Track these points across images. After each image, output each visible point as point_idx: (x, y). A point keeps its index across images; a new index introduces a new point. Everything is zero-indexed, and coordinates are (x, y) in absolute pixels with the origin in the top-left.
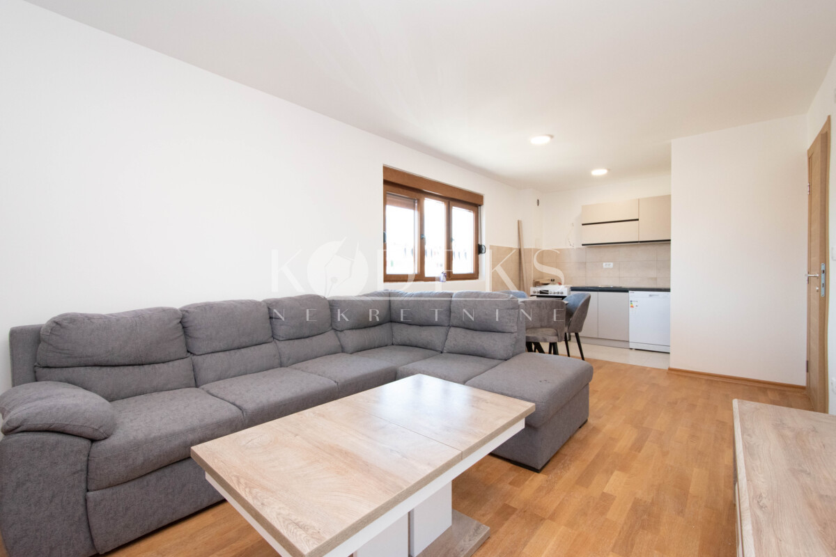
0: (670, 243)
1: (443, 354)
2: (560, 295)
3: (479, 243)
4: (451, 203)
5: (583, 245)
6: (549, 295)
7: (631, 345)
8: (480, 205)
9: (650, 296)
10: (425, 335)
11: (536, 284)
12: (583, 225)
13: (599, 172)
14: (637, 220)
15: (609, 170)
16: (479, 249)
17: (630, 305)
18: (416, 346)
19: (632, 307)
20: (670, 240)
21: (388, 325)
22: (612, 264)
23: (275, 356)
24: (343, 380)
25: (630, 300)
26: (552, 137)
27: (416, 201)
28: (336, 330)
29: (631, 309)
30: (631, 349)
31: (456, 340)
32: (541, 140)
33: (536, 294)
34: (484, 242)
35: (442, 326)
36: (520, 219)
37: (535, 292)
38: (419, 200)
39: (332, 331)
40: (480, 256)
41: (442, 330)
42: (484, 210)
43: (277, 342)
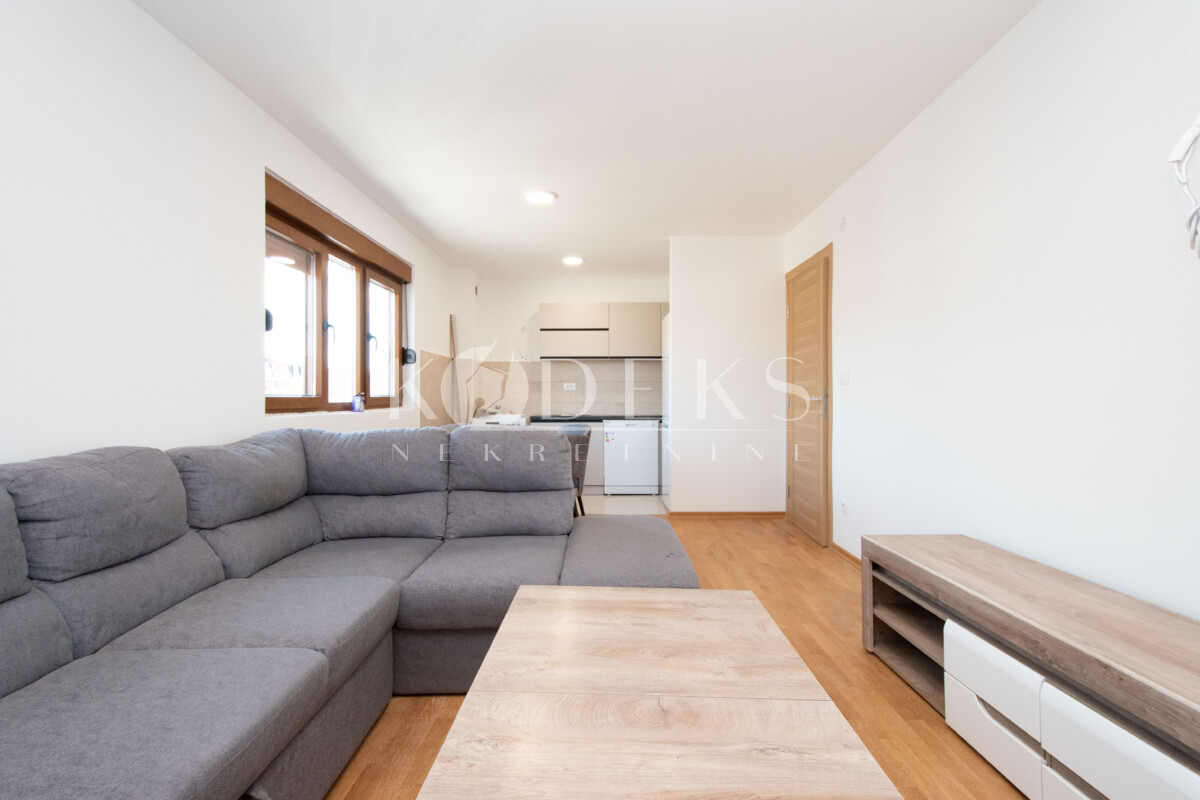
1: (447, 542)
3: (404, 346)
4: (369, 271)
5: (542, 357)
7: (608, 490)
8: (406, 283)
9: (627, 425)
10: (405, 511)
12: (542, 330)
13: (573, 261)
14: (607, 329)
15: (584, 260)
16: (404, 356)
17: (605, 439)
18: (383, 536)
19: (608, 440)
20: (661, 357)
21: (306, 502)
23: (57, 628)
24: (332, 642)
25: (606, 431)
26: (556, 196)
27: (313, 257)
28: (199, 529)
29: (606, 444)
30: (607, 495)
31: (474, 514)
32: (540, 198)
34: (412, 345)
35: (435, 491)
36: (453, 314)
38: (319, 256)
39: (193, 531)
40: (405, 367)
41: (438, 498)
42: (413, 291)
43: (50, 587)
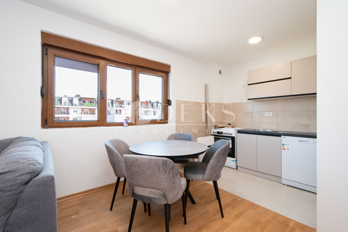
0: (316, 97)
2: (230, 135)
3: (168, 99)
4: (137, 69)
5: (249, 99)
6: (223, 135)
7: (284, 181)
8: (168, 72)
9: (300, 141)
11: (216, 127)
12: (249, 85)
13: (255, 40)
14: (290, 78)
15: (263, 38)
16: (168, 103)
17: (282, 147)
20: (316, 94)
22: (271, 113)
25: (282, 143)
29: (283, 150)
30: (284, 184)
33: (215, 134)
36: (206, 83)
37: (214, 133)
